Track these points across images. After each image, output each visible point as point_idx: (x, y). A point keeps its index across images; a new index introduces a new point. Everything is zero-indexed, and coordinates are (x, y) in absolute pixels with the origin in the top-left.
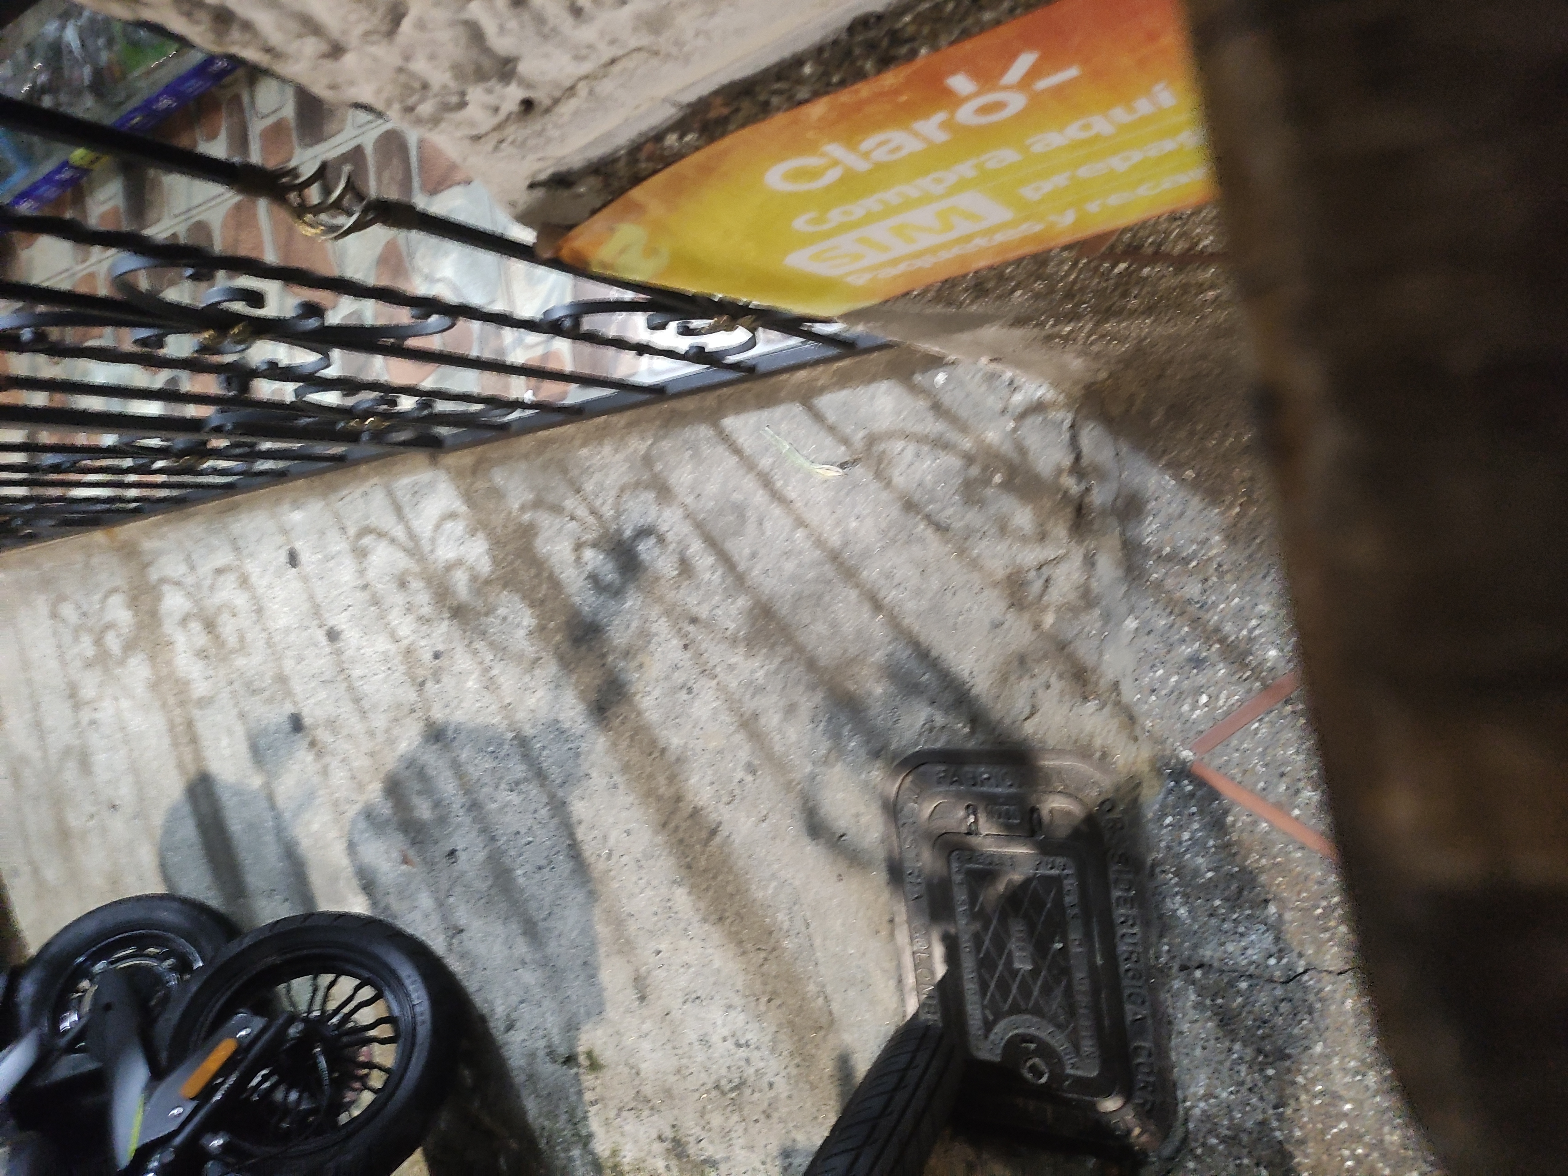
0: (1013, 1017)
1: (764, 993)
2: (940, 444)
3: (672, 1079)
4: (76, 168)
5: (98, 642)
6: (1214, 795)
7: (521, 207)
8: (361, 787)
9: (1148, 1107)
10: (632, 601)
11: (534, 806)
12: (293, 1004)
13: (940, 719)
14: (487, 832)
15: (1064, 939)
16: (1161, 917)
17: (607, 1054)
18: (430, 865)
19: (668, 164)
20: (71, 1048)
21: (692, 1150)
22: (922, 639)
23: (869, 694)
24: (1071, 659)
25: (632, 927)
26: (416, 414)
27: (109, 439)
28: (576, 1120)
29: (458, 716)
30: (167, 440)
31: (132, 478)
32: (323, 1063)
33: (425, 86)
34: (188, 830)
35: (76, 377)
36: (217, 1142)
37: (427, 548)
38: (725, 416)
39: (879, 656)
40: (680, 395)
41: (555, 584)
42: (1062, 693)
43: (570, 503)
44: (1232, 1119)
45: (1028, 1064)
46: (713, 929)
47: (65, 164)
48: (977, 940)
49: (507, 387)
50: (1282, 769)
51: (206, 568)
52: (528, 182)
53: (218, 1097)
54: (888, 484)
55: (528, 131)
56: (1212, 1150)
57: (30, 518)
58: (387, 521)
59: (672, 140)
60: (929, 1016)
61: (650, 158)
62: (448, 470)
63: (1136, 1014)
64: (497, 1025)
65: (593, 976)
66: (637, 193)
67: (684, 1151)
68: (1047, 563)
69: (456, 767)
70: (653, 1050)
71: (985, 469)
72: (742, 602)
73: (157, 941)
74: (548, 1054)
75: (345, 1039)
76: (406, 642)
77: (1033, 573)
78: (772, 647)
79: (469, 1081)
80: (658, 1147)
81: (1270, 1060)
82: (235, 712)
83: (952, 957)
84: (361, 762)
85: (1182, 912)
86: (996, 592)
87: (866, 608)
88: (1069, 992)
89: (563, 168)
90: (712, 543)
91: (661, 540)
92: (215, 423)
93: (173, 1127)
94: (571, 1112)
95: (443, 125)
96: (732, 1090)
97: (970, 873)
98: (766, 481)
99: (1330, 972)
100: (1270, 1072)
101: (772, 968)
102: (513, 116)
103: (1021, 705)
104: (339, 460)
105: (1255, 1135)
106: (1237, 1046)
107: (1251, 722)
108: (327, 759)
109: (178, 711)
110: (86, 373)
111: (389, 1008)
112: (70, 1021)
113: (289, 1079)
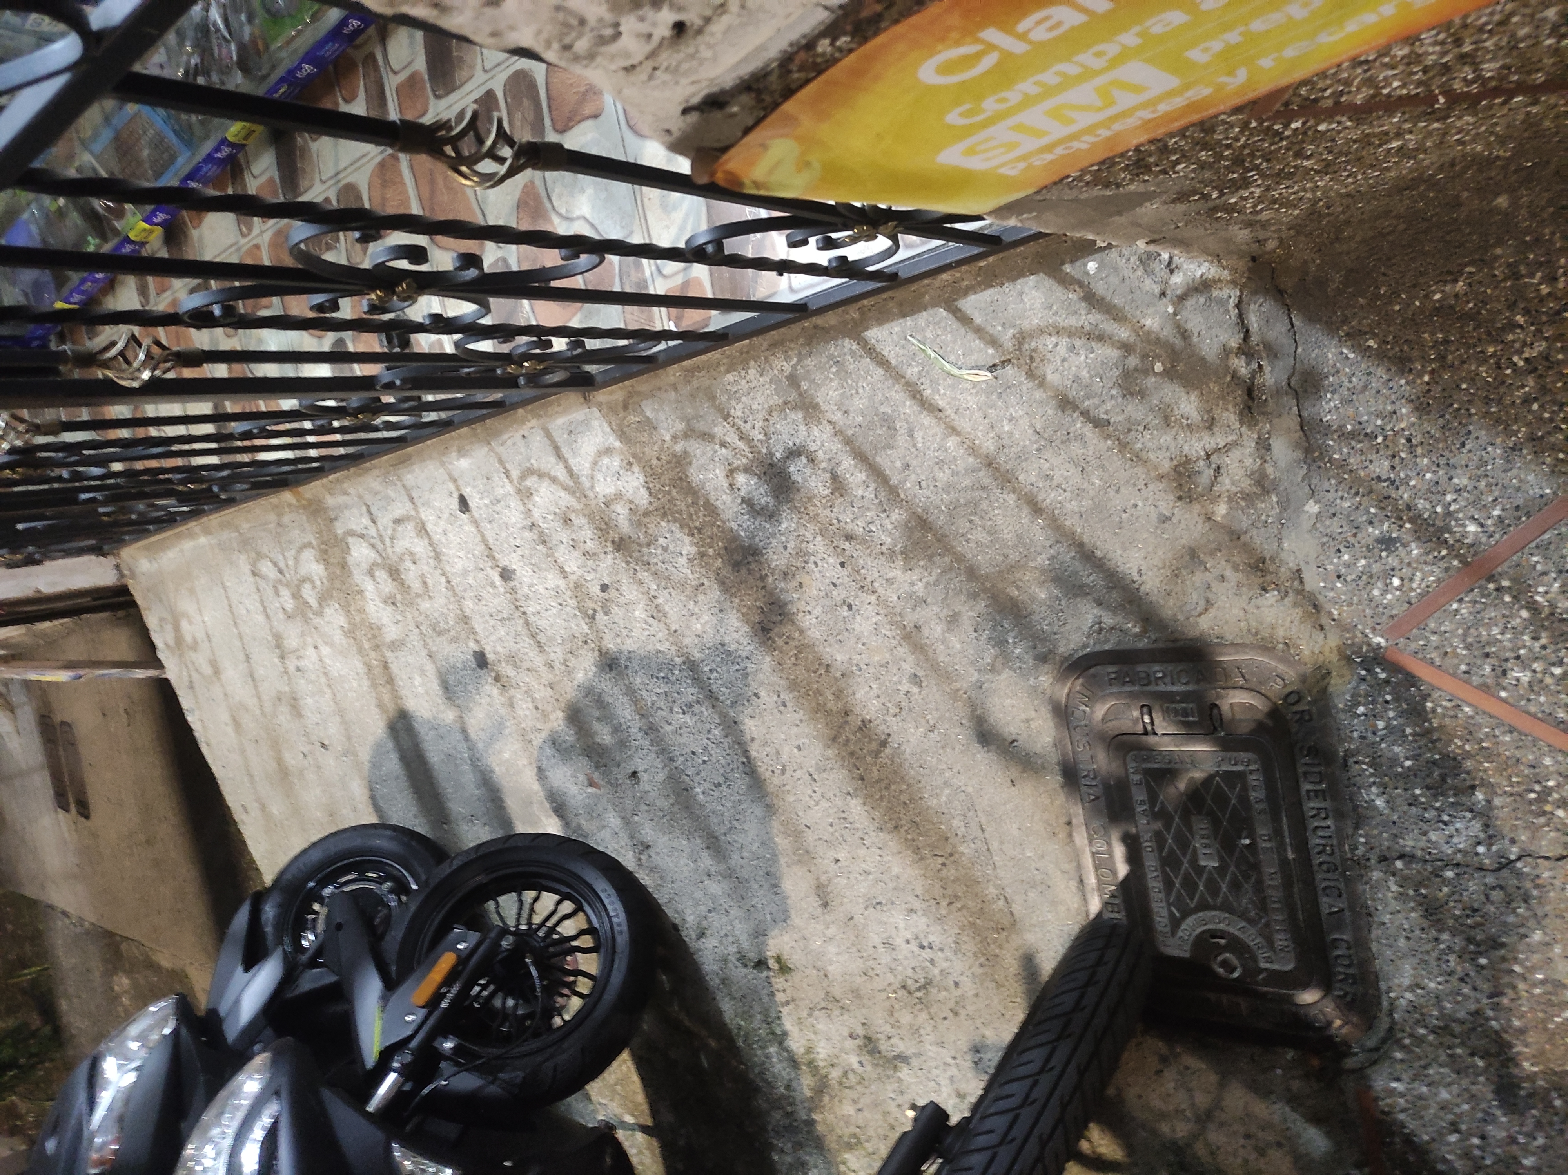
0: (1200, 914)
1: (944, 896)
2: (1096, 336)
3: (859, 980)
4: (231, 145)
5: (297, 595)
6: (1411, 680)
7: (676, 134)
8: (545, 715)
9: (1348, 999)
10: (788, 522)
11: (708, 726)
12: (502, 919)
13: (1108, 620)
14: (665, 753)
15: (1251, 835)
16: (1356, 808)
17: (794, 958)
18: (614, 785)
19: (820, 73)
20: (312, 964)
21: (883, 1046)
22: (1086, 539)
23: (1033, 599)
24: (1247, 549)
25: (810, 837)
26: (569, 354)
27: (288, 404)
28: (771, 1019)
29: (630, 645)
30: (342, 400)
31: (311, 439)
32: (534, 973)
33: (582, 22)
34: (393, 764)
35: (253, 347)
36: (448, 1045)
37: (587, 484)
38: (867, 329)
39: (1042, 560)
40: (822, 310)
41: (712, 510)
42: (1239, 585)
43: (720, 430)
44: (1442, 1008)
45: (1220, 958)
46: (888, 837)
47: (224, 142)
48: (1159, 837)
49: (651, 319)
50: (1487, 650)
51: (385, 520)
52: (680, 109)
53: (444, 1005)
54: (1042, 383)
55: (681, 56)
56: (1420, 1041)
57: (224, 485)
58: (549, 463)
59: (824, 46)
60: (1112, 916)
61: (801, 69)
62: (600, 406)
63: (1331, 906)
64: (689, 934)
65: (776, 886)
66: (789, 107)
67: (875, 1047)
68: (1218, 450)
69: (631, 693)
70: (838, 954)
71: (1144, 357)
72: (898, 515)
73: (376, 866)
74: (738, 960)
75: (551, 949)
76: (573, 578)
77: (1201, 463)
78: (930, 558)
79: (667, 986)
80: (850, 1044)
81: (1483, 948)
82: (424, 653)
83: (1134, 857)
84: (542, 693)
85: (1380, 802)
86: (1161, 486)
87: (1026, 510)
88: (1259, 886)
89: (715, 89)
90: (862, 457)
91: (812, 460)
92: (386, 380)
93: (409, 1033)
94: (766, 1012)
95: (599, 59)
96: (919, 989)
97: (1148, 772)
98: (915, 393)
99: (1547, 858)
100: (1483, 961)
101: (951, 873)
102: (666, 42)
103: (1195, 599)
104: (499, 406)
105: (1468, 1026)
106: (1445, 936)
107: (1449, 602)
108: (512, 691)
109: (373, 654)
110: (260, 341)
111: (589, 921)
112: (309, 939)
113: (505, 987)
